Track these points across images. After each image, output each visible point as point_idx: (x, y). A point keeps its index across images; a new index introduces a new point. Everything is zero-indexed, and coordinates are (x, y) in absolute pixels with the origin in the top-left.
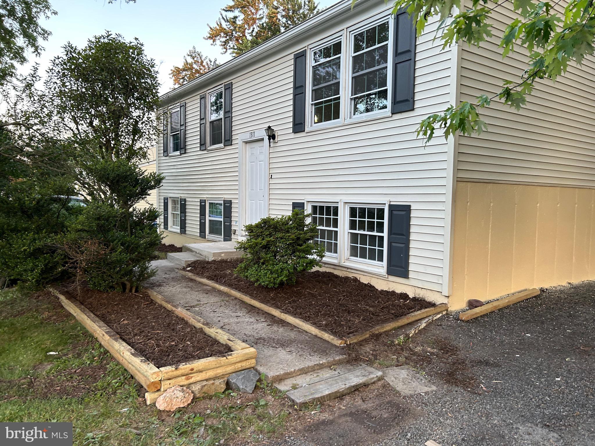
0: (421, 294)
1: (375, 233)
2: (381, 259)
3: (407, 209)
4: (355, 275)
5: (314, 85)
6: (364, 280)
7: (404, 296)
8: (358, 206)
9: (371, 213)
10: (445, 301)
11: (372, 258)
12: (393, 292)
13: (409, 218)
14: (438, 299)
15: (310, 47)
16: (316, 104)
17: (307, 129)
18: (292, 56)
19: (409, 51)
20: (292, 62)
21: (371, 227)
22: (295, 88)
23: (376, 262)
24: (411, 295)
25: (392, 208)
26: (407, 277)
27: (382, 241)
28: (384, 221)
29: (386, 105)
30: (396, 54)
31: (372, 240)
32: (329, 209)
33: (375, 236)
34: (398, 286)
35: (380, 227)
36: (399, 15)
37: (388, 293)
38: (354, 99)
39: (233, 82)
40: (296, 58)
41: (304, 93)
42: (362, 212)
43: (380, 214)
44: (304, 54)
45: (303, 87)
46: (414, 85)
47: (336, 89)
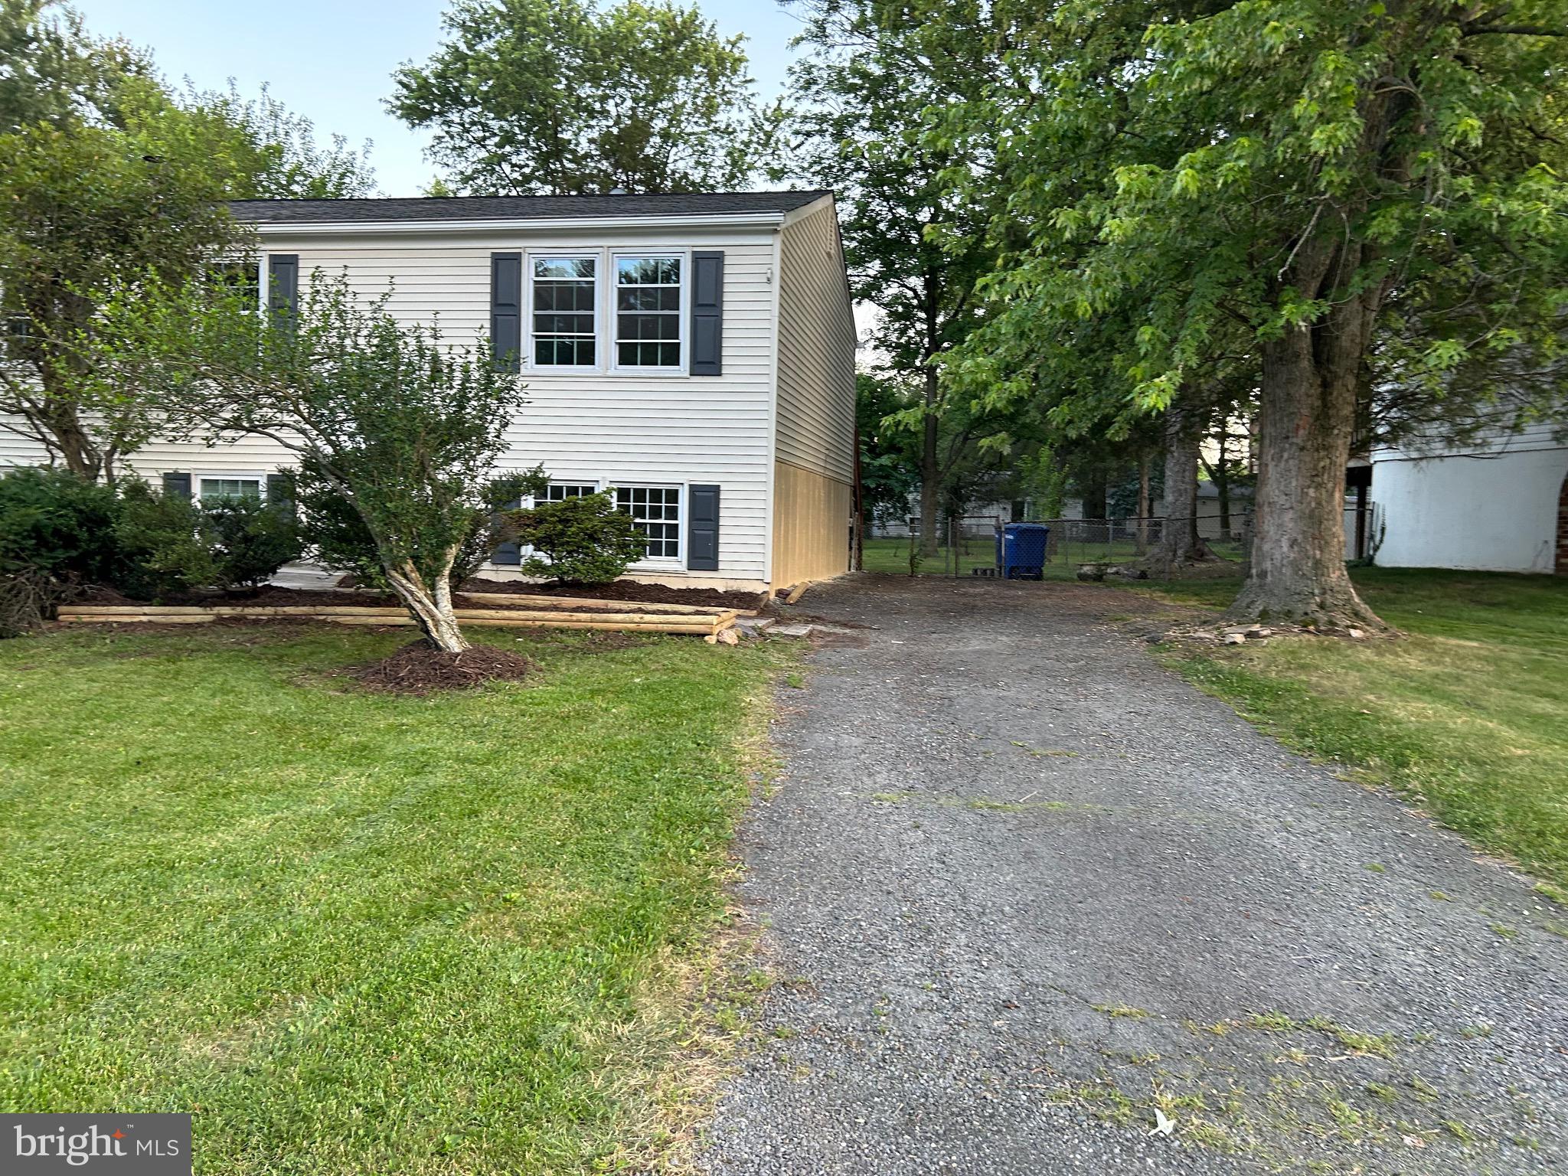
0: (735, 586)
1: (662, 521)
2: (673, 550)
3: (716, 489)
5: (536, 308)
6: (644, 581)
7: (714, 590)
8: (632, 486)
9: (656, 495)
10: (766, 588)
11: (656, 550)
12: (696, 590)
13: (717, 500)
14: (758, 588)
15: (527, 250)
16: (537, 337)
17: (523, 371)
18: (488, 253)
19: (714, 305)
20: (488, 262)
21: (656, 513)
22: (495, 303)
23: (663, 558)
24: (721, 590)
25: (694, 489)
26: (715, 569)
27: (673, 530)
28: (680, 505)
29: (675, 361)
30: (696, 304)
31: (656, 529)
32: (573, 491)
33: (661, 525)
34: (702, 581)
35: (673, 513)
36: (698, 258)
37: (689, 591)
38: (620, 344)
39: (301, 255)
40: (498, 259)
41: (518, 316)
42: (640, 494)
43: (673, 496)
44: (516, 258)
45: (515, 307)
46: (721, 347)
47: (588, 324)
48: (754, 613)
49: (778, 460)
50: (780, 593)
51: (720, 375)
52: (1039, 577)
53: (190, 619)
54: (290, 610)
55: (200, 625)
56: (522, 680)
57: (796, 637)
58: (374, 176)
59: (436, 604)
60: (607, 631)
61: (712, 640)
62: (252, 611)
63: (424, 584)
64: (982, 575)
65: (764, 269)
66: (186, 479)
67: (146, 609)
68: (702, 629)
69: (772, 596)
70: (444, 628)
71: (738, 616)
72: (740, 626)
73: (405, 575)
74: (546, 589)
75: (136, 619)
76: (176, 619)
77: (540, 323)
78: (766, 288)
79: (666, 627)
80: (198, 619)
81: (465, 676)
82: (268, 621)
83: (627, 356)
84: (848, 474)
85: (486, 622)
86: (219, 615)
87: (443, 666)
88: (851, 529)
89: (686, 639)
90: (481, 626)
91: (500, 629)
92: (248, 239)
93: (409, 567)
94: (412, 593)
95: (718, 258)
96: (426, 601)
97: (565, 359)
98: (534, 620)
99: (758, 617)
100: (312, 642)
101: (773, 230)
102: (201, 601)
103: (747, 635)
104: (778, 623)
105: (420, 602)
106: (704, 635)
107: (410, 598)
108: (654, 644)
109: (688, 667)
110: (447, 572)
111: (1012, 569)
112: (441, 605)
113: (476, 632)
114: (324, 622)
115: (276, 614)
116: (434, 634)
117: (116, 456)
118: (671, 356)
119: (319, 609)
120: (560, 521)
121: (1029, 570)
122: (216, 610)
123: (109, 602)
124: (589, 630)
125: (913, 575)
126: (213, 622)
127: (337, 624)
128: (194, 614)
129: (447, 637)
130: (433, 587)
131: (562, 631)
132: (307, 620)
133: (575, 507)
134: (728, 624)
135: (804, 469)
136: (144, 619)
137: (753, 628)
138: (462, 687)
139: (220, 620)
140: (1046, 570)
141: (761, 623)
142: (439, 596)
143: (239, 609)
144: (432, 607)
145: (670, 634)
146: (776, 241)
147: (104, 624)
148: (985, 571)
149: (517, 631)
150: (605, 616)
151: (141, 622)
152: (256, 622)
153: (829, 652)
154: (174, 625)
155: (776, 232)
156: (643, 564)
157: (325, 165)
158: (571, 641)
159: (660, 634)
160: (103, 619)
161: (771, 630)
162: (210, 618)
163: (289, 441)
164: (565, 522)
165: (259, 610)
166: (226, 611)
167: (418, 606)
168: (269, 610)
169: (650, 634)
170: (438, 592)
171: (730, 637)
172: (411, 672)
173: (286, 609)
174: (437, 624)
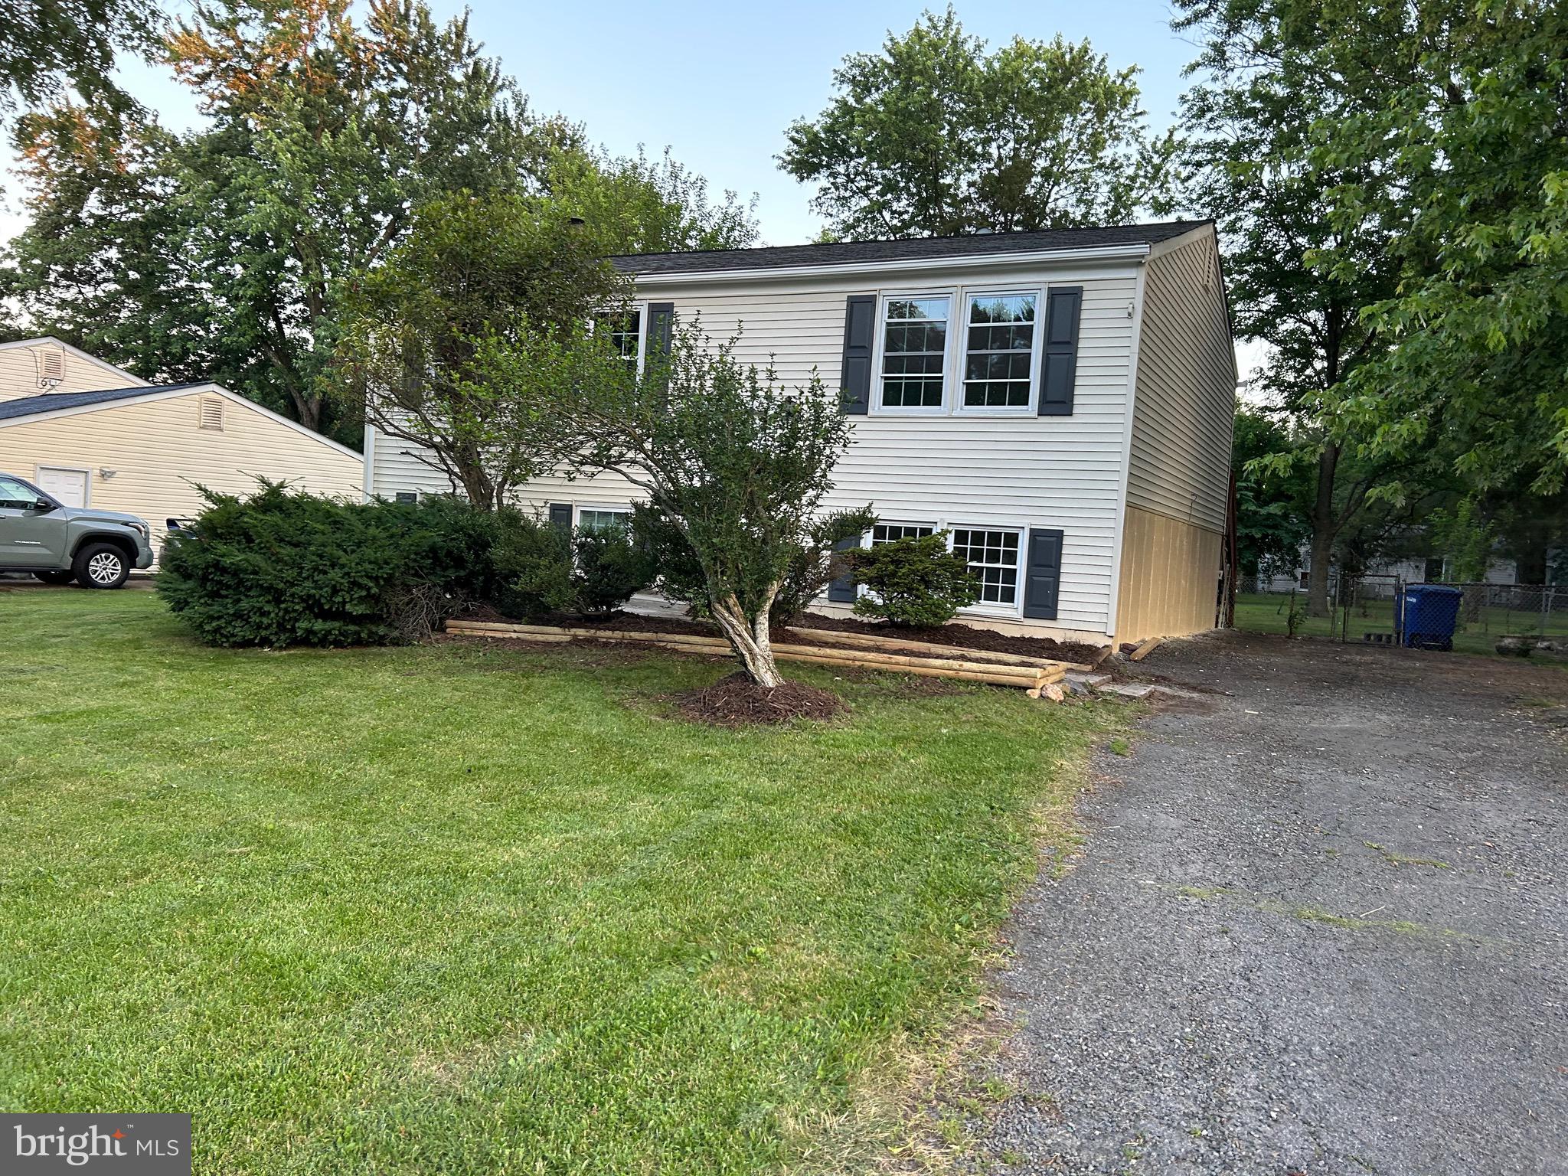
0: (1074, 637)
1: (999, 565)
2: (1009, 596)
3: (1059, 535)
4: (964, 623)
5: (887, 350)
6: (977, 626)
7: (1051, 641)
8: (970, 529)
9: (995, 538)
10: (1109, 642)
11: (991, 595)
12: (1031, 639)
13: (1060, 546)
14: (1100, 642)
15: (882, 293)
16: (886, 378)
17: (870, 412)
18: (845, 297)
19: (1068, 343)
20: (844, 306)
21: (993, 557)
22: (848, 346)
23: (999, 603)
24: (1059, 641)
25: (1034, 534)
26: (1054, 618)
27: (1011, 576)
28: (1019, 550)
29: (1025, 402)
30: (1048, 341)
31: (993, 574)
32: (911, 532)
33: (999, 569)
34: (1038, 630)
35: (1011, 558)
36: (1054, 295)
37: (1023, 639)
38: (967, 384)
39: (676, 303)
40: (853, 303)
41: (869, 358)
42: (978, 537)
43: (1012, 539)
44: (871, 301)
45: (867, 349)
46: (1073, 386)
47: (937, 364)
48: (1090, 667)
49: (1129, 505)
50: (1125, 648)
51: (1071, 415)
52: (1447, 647)
53: (551, 638)
54: (635, 635)
55: (558, 644)
56: (830, 720)
57: (1131, 698)
58: (759, 228)
59: (755, 639)
60: (924, 676)
61: (1034, 694)
62: (604, 634)
63: (746, 618)
64: (1378, 642)
65: (1125, 303)
66: (568, 509)
67: (516, 627)
68: (1024, 681)
69: (1116, 651)
70: (760, 663)
71: (1069, 670)
72: (1070, 681)
73: (728, 609)
74: (876, 629)
75: (507, 635)
76: (540, 638)
77: (890, 365)
78: (1127, 323)
79: (986, 677)
80: (558, 638)
81: (775, 711)
82: (616, 644)
83: (974, 396)
84: (1219, 521)
85: (808, 658)
86: (575, 636)
87: (755, 700)
88: (1221, 582)
89: (1006, 691)
90: (804, 663)
91: (822, 666)
92: (626, 289)
93: (732, 600)
94: (733, 627)
95: (1074, 295)
96: (745, 635)
97: (913, 400)
98: (854, 660)
99: (1092, 672)
100: (649, 667)
101: (1137, 262)
102: (563, 622)
103: (1075, 692)
104: (1114, 680)
105: (740, 635)
106: (1026, 688)
107: (731, 631)
108: (971, 693)
109: (1003, 721)
110: (767, 608)
111: (1413, 636)
112: (760, 640)
113: (798, 668)
114: (665, 648)
115: (623, 637)
116: (751, 667)
117: (506, 487)
118: (1020, 396)
119: (660, 635)
120: (892, 562)
121: (1435, 638)
122: (573, 631)
123: (487, 619)
124: (907, 674)
125: (1291, 636)
126: (569, 643)
127: (675, 651)
128: (554, 634)
129: (762, 671)
130: (753, 623)
131: (880, 673)
132: (649, 646)
133: (909, 549)
134: (1056, 678)
135: (1163, 515)
136: (514, 635)
137: (1084, 684)
138: (771, 722)
139: (576, 641)
140: (1456, 640)
141: (1093, 679)
142: (758, 631)
143: (593, 631)
144: (751, 641)
145: (990, 684)
146: (1140, 275)
147: (481, 638)
148: (1379, 637)
149: (837, 670)
150: (924, 660)
151: (511, 638)
152: (606, 644)
153: (1168, 717)
154: (537, 643)
155: (1140, 264)
156: (974, 609)
157: (717, 218)
158: (886, 683)
159: (979, 683)
160: (481, 633)
161: (1104, 688)
162: (568, 638)
163: (635, 477)
164: (897, 563)
165: (609, 633)
166: (581, 632)
167: (738, 639)
168: (618, 634)
169: (968, 682)
170: (758, 627)
171: (1055, 693)
172: (727, 703)
173: (632, 634)
174: (754, 659)
